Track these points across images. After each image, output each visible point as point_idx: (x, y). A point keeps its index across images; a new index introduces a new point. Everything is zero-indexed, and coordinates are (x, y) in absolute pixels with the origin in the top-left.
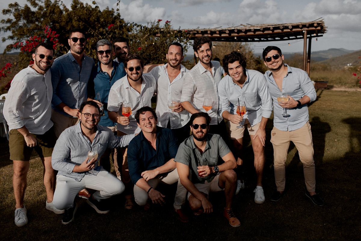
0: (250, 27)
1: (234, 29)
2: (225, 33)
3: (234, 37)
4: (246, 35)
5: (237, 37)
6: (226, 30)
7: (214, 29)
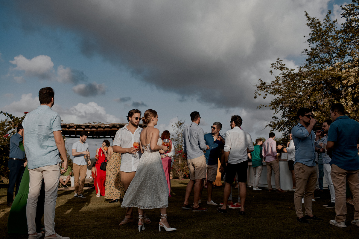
0: (101, 124)
1: (89, 125)
2: (81, 128)
3: (88, 131)
4: (97, 130)
5: (90, 131)
6: (82, 126)
7: (72, 124)
